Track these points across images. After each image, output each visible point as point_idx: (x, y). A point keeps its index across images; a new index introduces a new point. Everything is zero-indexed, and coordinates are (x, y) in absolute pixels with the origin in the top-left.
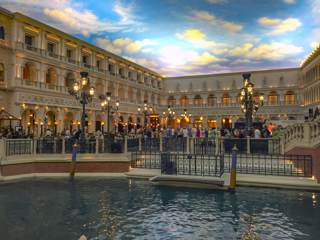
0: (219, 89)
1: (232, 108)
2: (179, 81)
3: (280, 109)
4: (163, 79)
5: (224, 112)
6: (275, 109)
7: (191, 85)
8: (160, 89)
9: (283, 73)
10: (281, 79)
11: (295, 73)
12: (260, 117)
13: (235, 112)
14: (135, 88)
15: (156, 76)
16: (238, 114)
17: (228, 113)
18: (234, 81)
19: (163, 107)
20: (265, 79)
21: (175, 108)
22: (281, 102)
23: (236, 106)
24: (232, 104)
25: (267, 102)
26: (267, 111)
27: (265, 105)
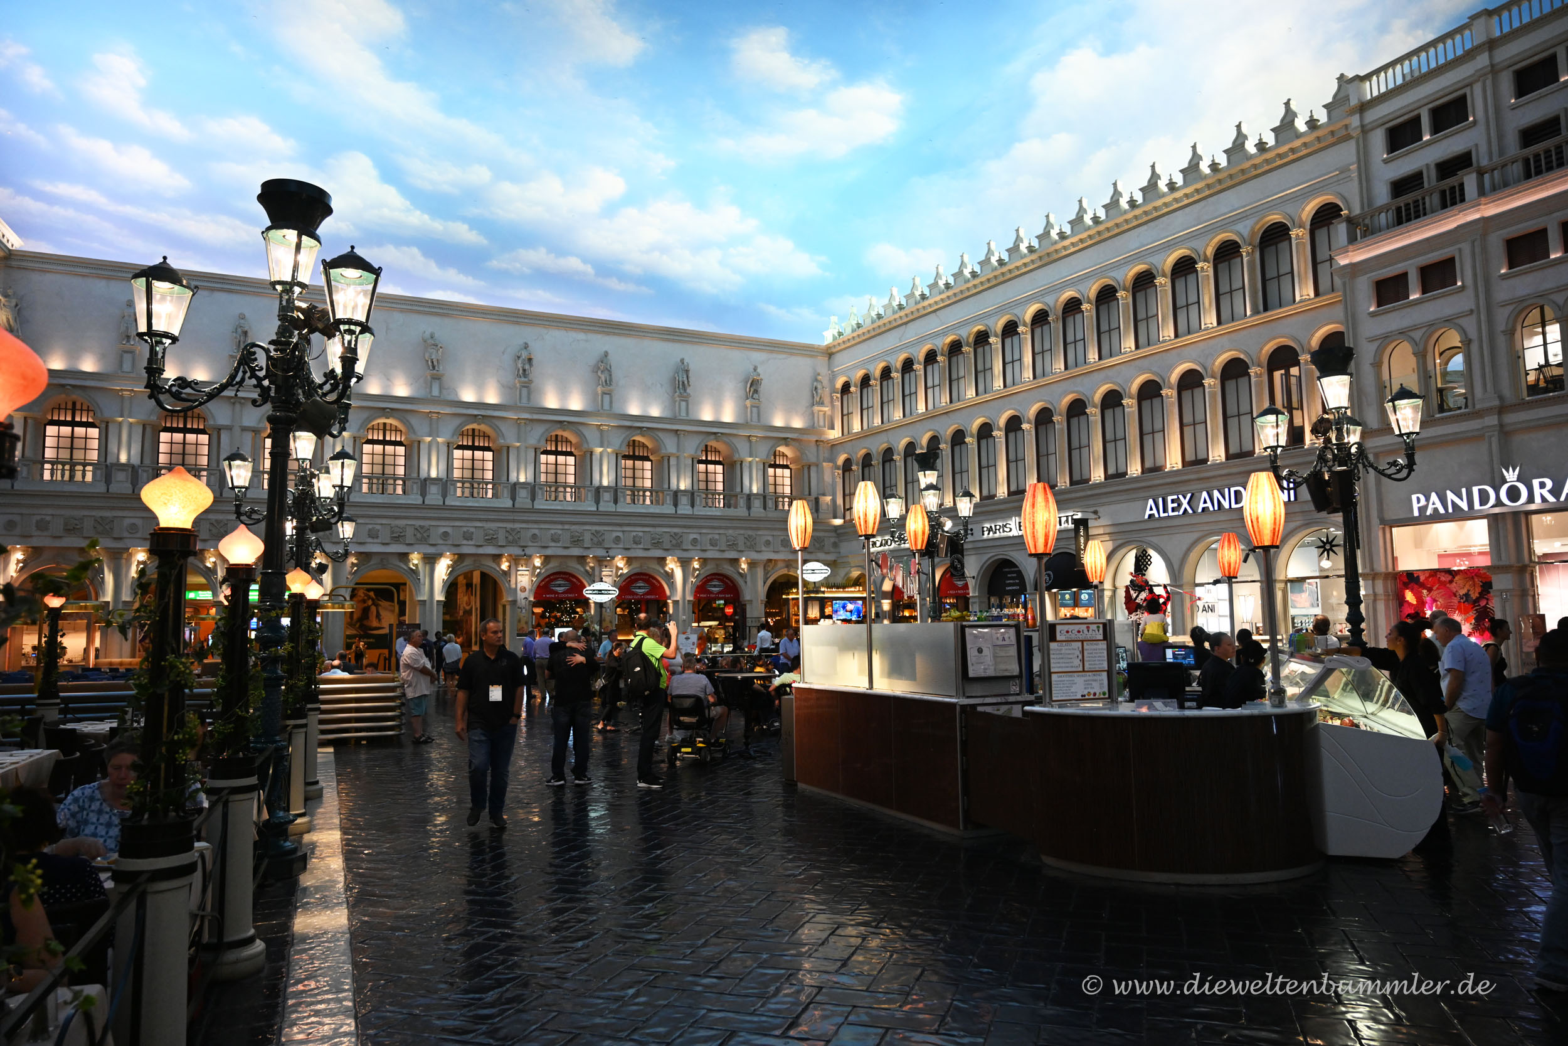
0: (435, 392)
1: (513, 510)
3: (750, 532)
5: (468, 536)
6: (730, 532)
9: (757, 356)
10: (753, 386)
11: (803, 367)
12: (658, 567)
13: (534, 536)
16: (549, 552)
17: (491, 540)
20: (687, 371)
21: (101, 488)
22: (749, 496)
23: (540, 504)
24: (515, 487)
25: (691, 494)
26: (695, 541)
27: (684, 508)
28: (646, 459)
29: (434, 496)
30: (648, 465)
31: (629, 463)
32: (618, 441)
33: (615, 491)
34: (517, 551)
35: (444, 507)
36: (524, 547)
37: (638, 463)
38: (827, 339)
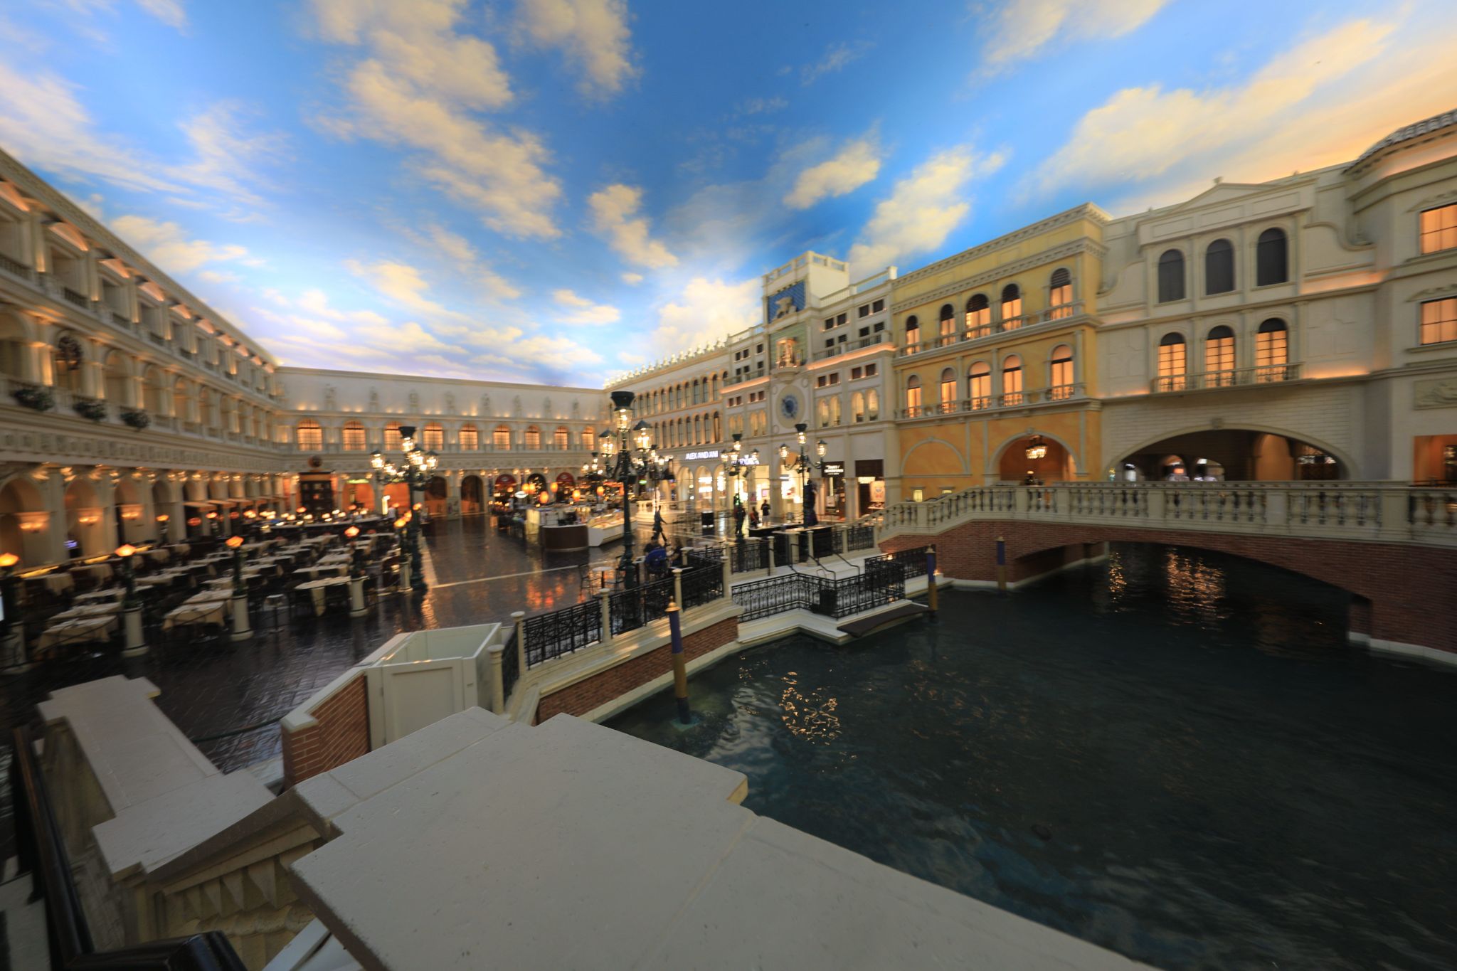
0: (452, 412)
1: (485, 453)
2: (333, 382)
4: (278, 370)
5: (468, 464)
7: (374, 396)
8: (271, 397)
10: (575, 405)
11: (594, 398)
13: (494, 462)
14: (215, 391)
15: (261, 359)
17: (477, 465)
18: (488, 399)
19: (282, 447)
20: (550, 401)
21: (324, 453)
22: (576, 446)
23: (495, 452)
24: (485, 445)
25: (553, 445)
26: (555, 462)
27: (551, 451)
28: (536, 432)
29: (454, 450)
30: (537, 435)
31: (530, 434)
32: (524, 427)
33: (524, 446)
34: (487, 468)
35: (458, 454)
36: (490, 467)
37: (534, 434)
38: (603, 388)
